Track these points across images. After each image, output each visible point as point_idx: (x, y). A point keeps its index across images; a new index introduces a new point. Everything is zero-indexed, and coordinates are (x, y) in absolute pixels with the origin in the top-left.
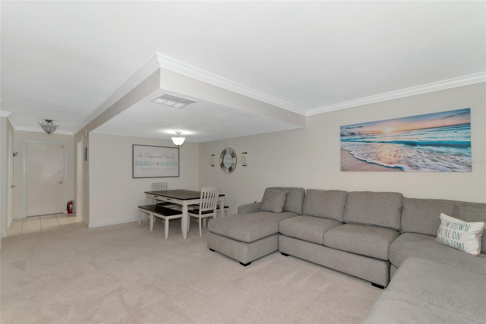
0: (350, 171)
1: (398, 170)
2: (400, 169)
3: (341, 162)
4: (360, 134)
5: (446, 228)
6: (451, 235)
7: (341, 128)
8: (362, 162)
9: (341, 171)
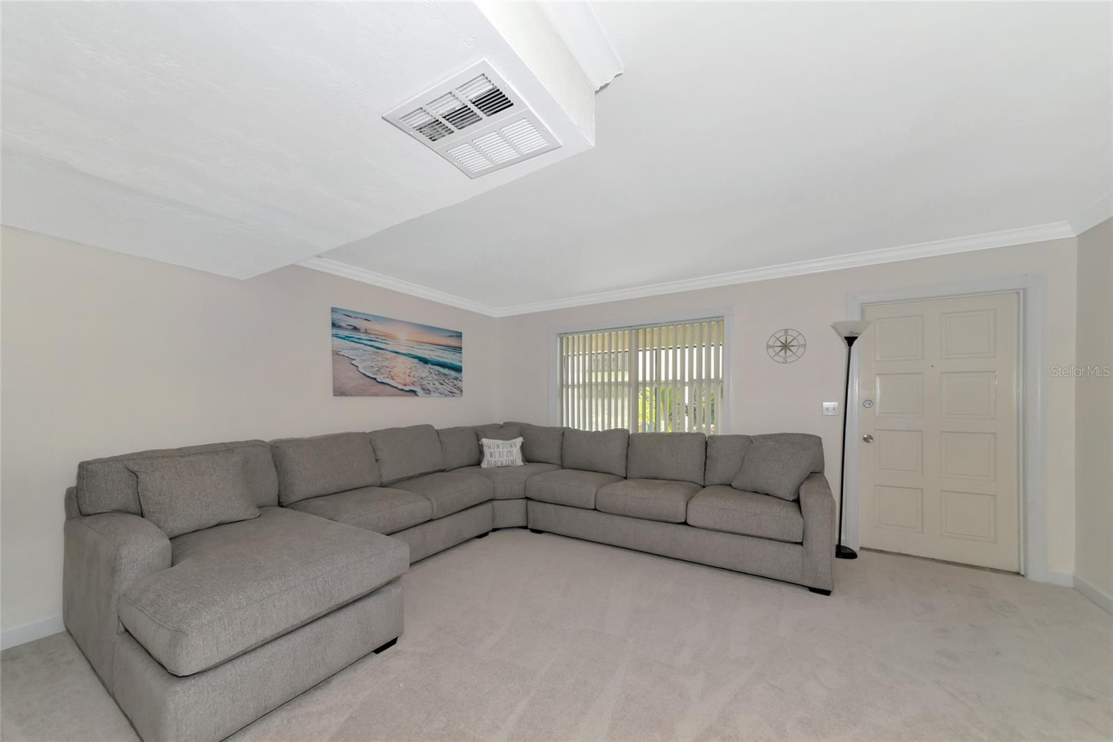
0: (352, 395)
1: (412, 394)
2: (414, 392)
3: (334, 379)
4: (366, 332)
5: (498, 450)
6: (505, 456)
7: (332, 311)
8: (371, 380)
9: (335, 395)
